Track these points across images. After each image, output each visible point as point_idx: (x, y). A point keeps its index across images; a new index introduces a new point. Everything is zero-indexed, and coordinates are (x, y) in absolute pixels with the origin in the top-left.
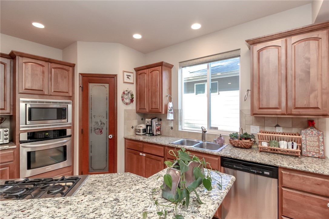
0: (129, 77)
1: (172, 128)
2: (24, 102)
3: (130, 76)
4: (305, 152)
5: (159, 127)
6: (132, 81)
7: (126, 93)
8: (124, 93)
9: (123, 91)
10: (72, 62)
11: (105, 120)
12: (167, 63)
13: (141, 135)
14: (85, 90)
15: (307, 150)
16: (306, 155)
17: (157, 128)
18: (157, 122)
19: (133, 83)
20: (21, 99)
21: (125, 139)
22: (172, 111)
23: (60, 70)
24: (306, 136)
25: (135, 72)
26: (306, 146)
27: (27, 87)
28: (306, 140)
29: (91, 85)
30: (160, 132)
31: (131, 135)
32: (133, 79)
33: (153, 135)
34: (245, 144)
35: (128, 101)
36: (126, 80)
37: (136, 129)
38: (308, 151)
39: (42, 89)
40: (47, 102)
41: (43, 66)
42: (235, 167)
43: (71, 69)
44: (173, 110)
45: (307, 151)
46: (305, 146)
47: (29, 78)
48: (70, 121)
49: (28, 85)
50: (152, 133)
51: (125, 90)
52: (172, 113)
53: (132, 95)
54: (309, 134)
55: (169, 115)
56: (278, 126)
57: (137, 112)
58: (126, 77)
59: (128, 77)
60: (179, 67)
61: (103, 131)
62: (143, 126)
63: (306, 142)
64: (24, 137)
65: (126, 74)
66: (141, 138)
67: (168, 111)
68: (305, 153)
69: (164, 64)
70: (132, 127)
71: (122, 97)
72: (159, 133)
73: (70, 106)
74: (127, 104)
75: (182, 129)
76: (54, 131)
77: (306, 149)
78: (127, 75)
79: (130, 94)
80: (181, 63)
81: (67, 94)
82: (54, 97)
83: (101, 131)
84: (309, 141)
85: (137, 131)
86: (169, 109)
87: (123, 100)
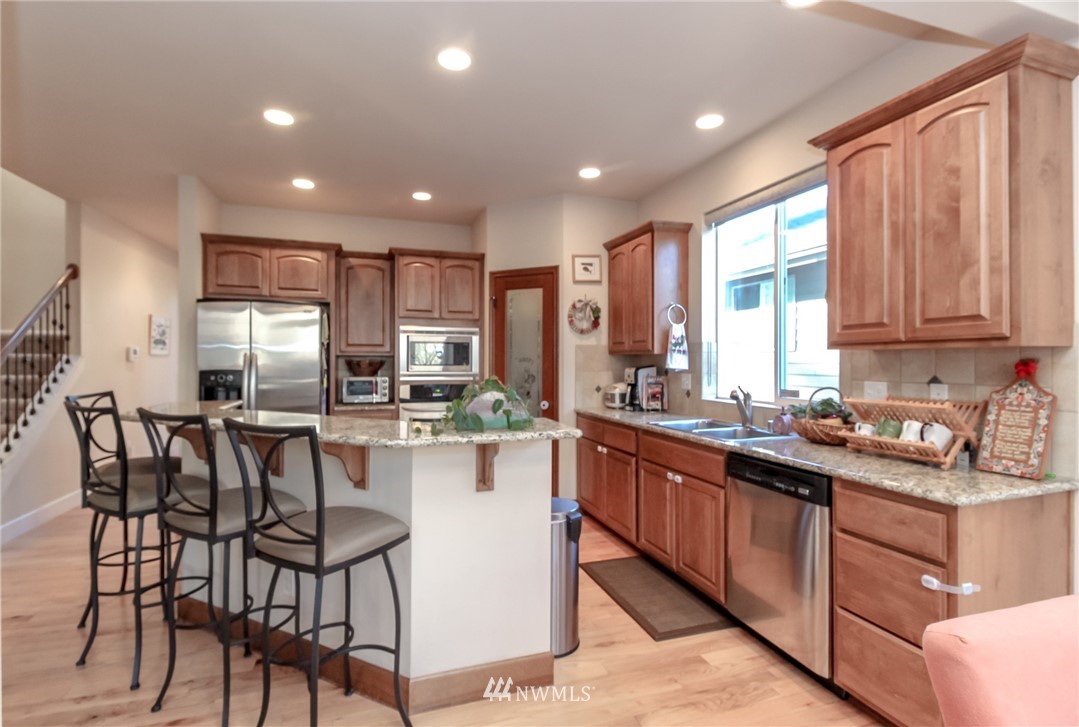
0: (589, 267)
1: (688, 394)
2: (405, 332)
3: (591, 265)
4: (985, 459)
5: (658, 389)
6: (596, 277)
7: (578, 305)
8: (574, 306)
9: (571, 303)
10: (479, 251)
11: (536, 370)
12: (664, 223)
13: (614, 408)
14: (499, 305)
15: (992, 452)
16: (986, 469)
17: (650, 391)
18: (651, 377)
19: (599, 282)
20: (402, 328)
21: (579, 414)
22: (685, 346)
23: (459, 269)
24: (1001, 407)
25: (604, 254)
26: (994, 441)
27: (409, 308)
28: (997, 422)
29: (510, 294)
30: (660, 403)
31: (594, 406)
32: (599, 270)
33: (642, 410)
34: (821, 431)
35: (585, 325)
36: (581, 275)
37: (606, 394)
38: (996, 457)
39: (430, 308)
40: (438, 332)
41: (431, 266)
42: (748, 475)
43: (477, 264)
44: (685, 344)
45: (992, 455)
46: (990, 440)
47: (412, 292)
48: (476, 369)
49: (411, 304)
50: (639, 405)
51: (577, 299)
52: (684, 352)
53: (596, 311)
54: (1011, 404)
55: (671, 357)
56: (935, 380)
57: (612, 352)
58: (579, 268)
59: (586, 269)
60: (704, 226)
61: (533, 392)
62: (621, 388)
63: (996, 429)
64: (404, 392)
65: (578, 261)
66: (617, 416)
67: (670, 346)
68: (986, 462)
69: (655, 226)
70: (598, 389)
71: (570, 316)
72: (656, 405)
73: (475, 340)
74: (582, 332)
75: (717, 398)
76: (452, 386)
77: (992, 449)
78: (583, 264)
79: (588, 308)
80: (708, 216)
81: (470, 316)
82: (449, 322)
83: (528, 393)
84: (1004, 425)
85: (608, 399)
86: (674, 341)
87: (571, 322)
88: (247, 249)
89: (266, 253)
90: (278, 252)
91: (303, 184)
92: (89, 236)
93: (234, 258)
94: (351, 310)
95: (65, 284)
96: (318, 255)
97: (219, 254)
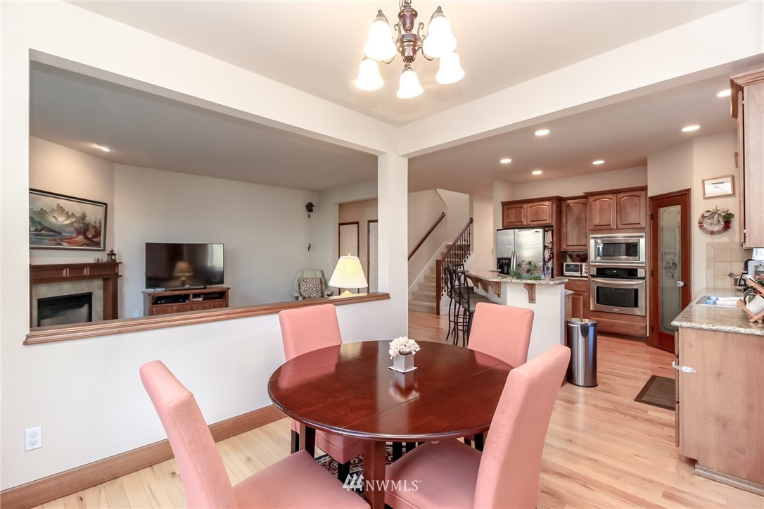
0: (720, 185)
2: (594, 238)
3: (722, 184)
7: (706, 214)
8: (703, 216)
9: (701, 213)
10: (644, 184)
11: (678, 260)
14: (654, 218)
19: (731, 195)
23: (629, 198)
25: (737, 173)
27: (596, 224)
29: (662, 210)
31: (727, 287)
32: (731, 186)
35: (716, 228)
36: (711, 192)
39: (609, 224)
40: (608, 237)
41: (611, 199)
43: (642, 193)
47: (598, 215)
48: (643, 259)
49: (597, 221)
51: (706, 210)
53: (726, 217)
58: (709, 188)
59: (717, 187)
61: (675, 276)
64: (593, 271)
65: (708, 183)
70: (731, 275)
71: (700, 223)
73: (642, 242)
74: (712, 233)
78: (714, 184)
79: (718, 216)
81: (638, 226)
82: (623, 231)
83: (673, 276)
87: (701, 227)
88: (518, 205)
89: (525, 206)
90: (530, 205)
91: (537, 173)
92: (476, 205)
93: (513, 210)
94: (569, 228)
95: (468, 225)
96: (547, 203)
97: (508, 209)
